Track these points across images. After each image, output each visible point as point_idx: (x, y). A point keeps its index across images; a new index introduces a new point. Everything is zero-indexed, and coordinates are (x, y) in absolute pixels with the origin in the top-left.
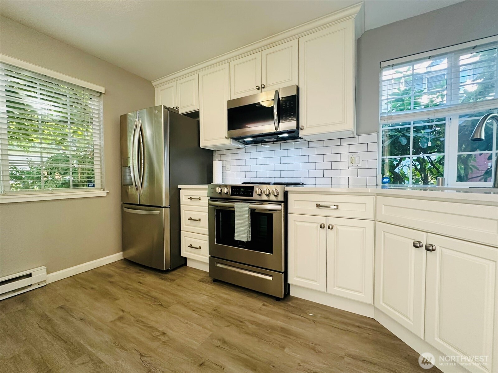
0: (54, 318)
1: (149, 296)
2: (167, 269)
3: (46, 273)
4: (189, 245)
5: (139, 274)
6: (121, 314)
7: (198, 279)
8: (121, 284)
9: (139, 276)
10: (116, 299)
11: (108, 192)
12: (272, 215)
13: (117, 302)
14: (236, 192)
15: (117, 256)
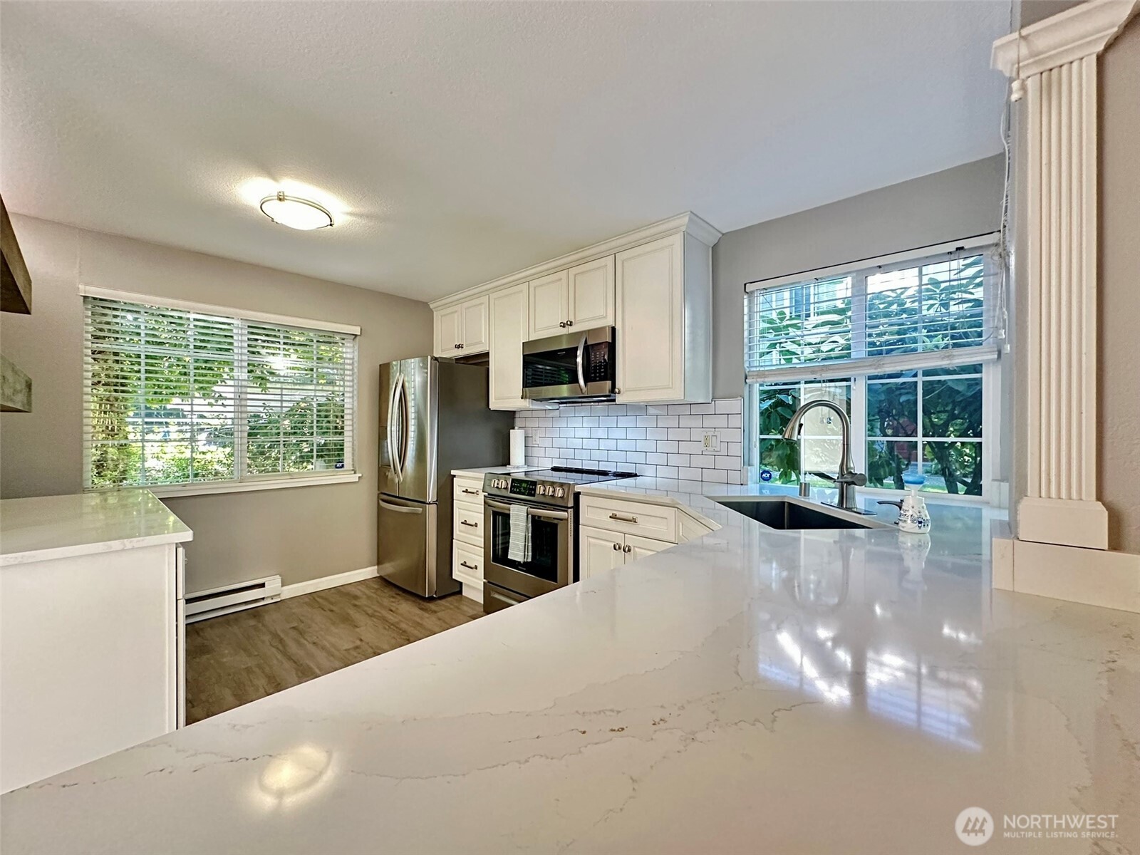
0: (285, 639)
1: (397, 628)
2: (430, 595)
3: (280, 584)
4: (463, 562)
5: (393, 600)
6: (358, 643)
7: (470, 615)
8: (366, 608)
9: (393, 602)
10: (357, 627)
11: (360, 475)
12: (556, 525)
13: (357, 630)
14: (517, 487)
15: (370, 572)
